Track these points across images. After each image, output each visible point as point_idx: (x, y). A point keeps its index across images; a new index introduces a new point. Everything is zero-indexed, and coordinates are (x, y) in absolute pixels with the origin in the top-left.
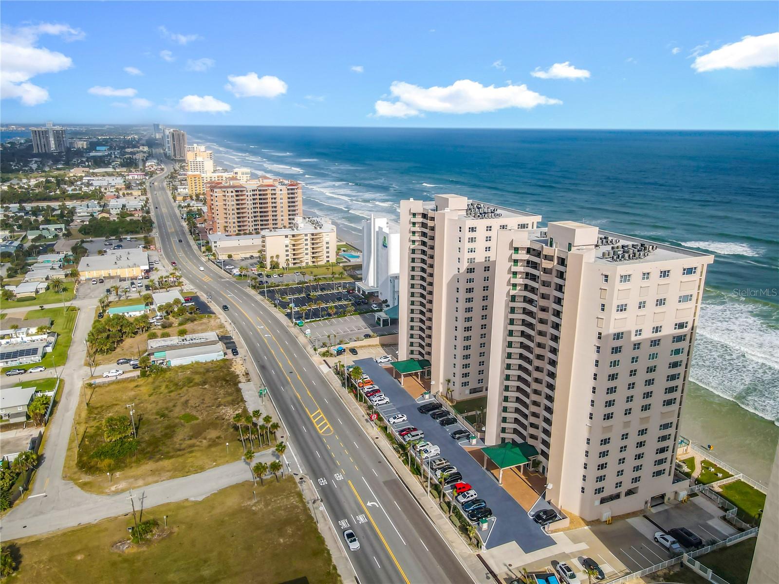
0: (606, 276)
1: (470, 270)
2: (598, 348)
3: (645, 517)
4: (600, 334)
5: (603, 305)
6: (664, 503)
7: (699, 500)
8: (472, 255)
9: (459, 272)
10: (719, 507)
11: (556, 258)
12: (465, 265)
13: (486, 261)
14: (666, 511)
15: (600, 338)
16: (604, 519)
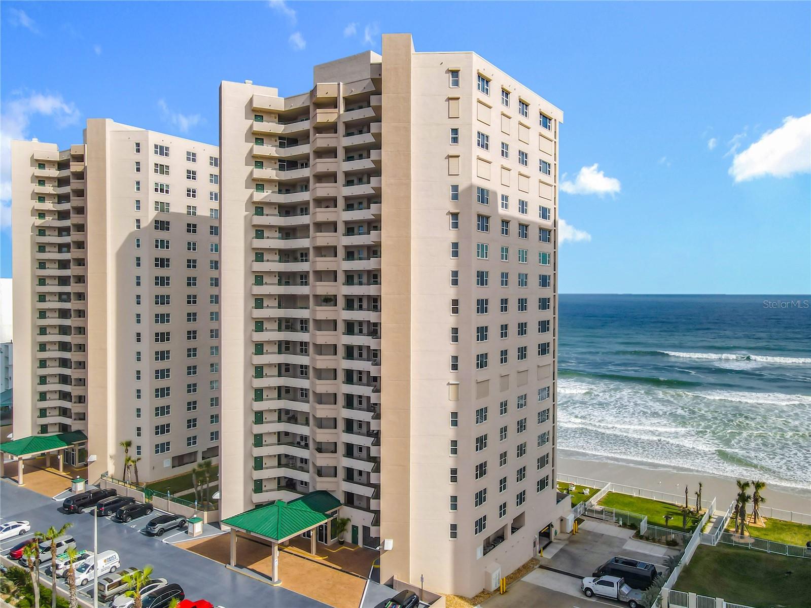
0: (455, 73)
1: (162, 225)
2: (455, 216)
3: (542, 567)
4: (455, 188)
5: (455, 131)
6: (551, 542)
7: (589, 525)
8: (162, 197)
9: (138, 227)
10: (620, 526)
11: (341, 100)
12: (150, 215)
13: (189, 213)
14: (562, 550)
15: (455, 197)
16: (493, 587)
